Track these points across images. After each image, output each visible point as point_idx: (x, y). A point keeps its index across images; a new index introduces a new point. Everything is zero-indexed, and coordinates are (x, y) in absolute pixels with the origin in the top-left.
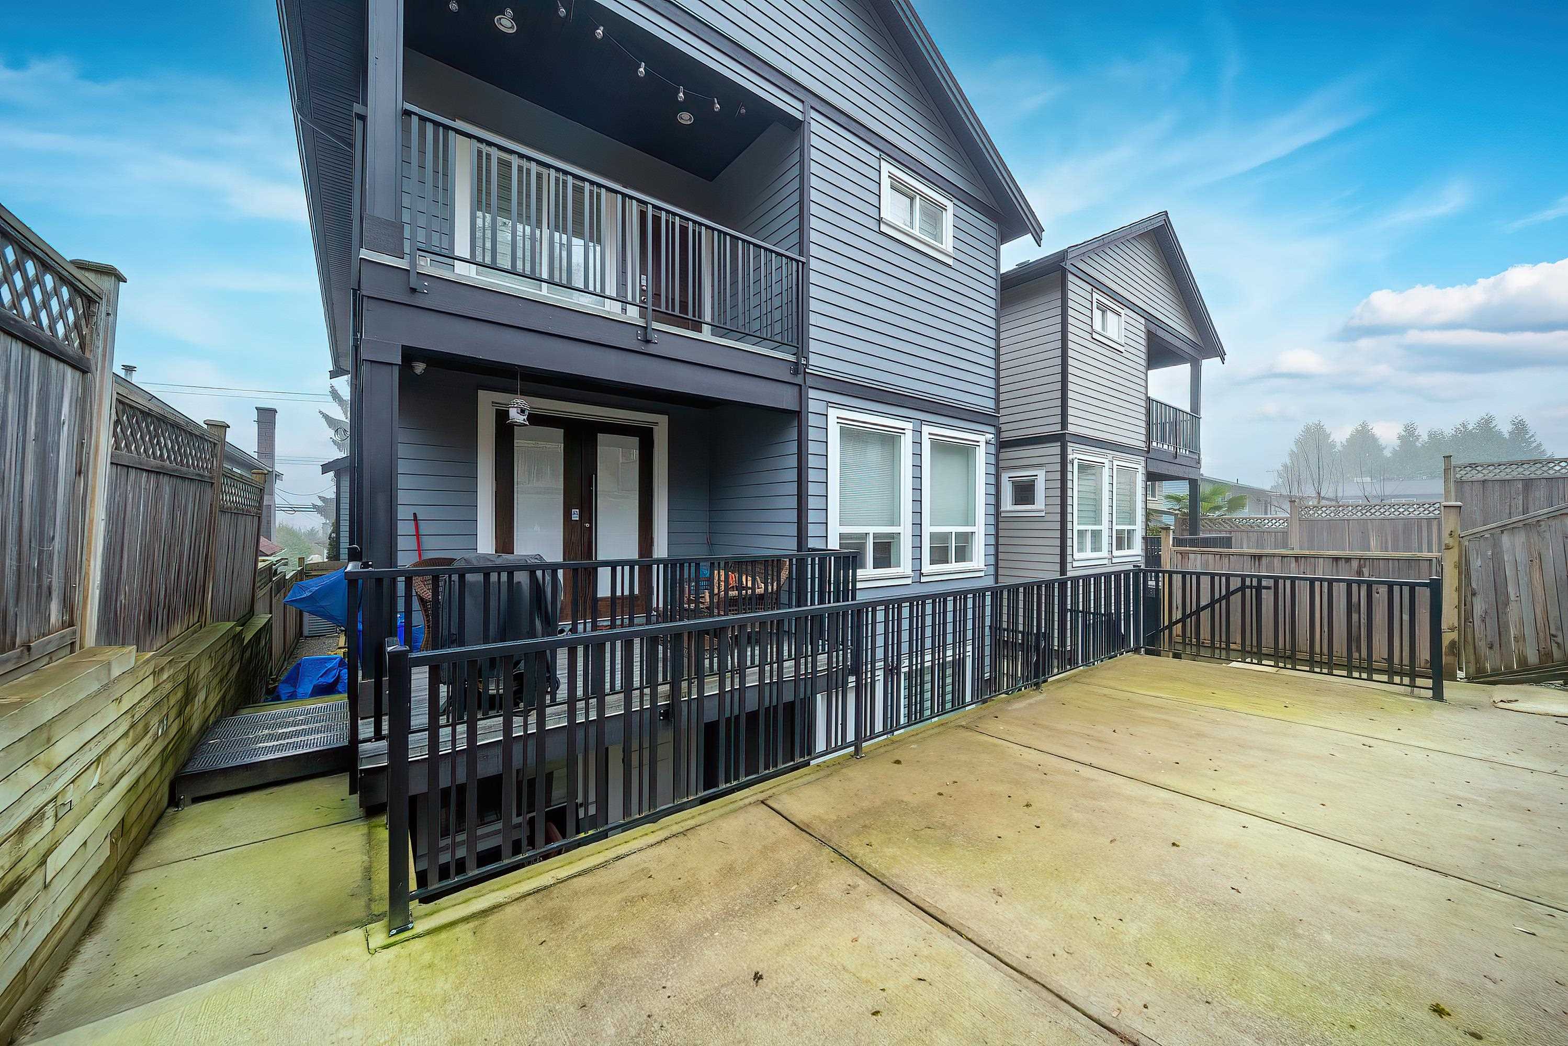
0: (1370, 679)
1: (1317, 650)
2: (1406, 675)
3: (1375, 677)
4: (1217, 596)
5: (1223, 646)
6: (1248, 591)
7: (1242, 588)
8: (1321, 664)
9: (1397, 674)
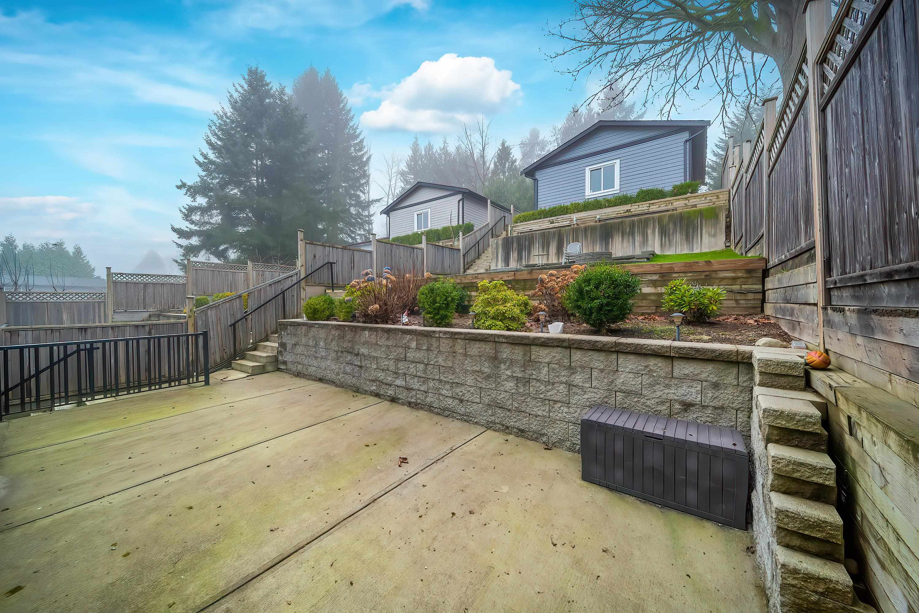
0: (160, 388)
1: (131, 380)
2: (177, 380)
3: (163, 386)
4: (56, 359)
5: (63, 394)
6: (83, 353)
7: (78, 351)
8: (134, 387)
9: (173, 381)
